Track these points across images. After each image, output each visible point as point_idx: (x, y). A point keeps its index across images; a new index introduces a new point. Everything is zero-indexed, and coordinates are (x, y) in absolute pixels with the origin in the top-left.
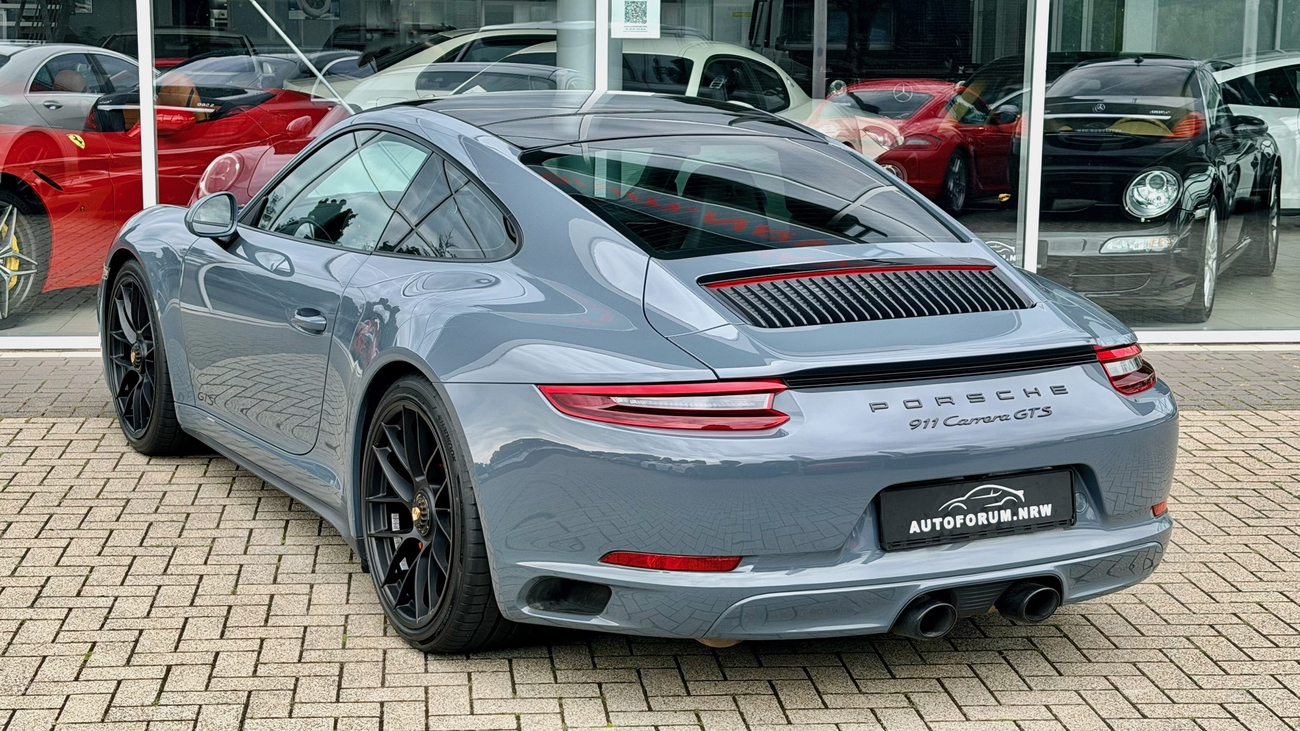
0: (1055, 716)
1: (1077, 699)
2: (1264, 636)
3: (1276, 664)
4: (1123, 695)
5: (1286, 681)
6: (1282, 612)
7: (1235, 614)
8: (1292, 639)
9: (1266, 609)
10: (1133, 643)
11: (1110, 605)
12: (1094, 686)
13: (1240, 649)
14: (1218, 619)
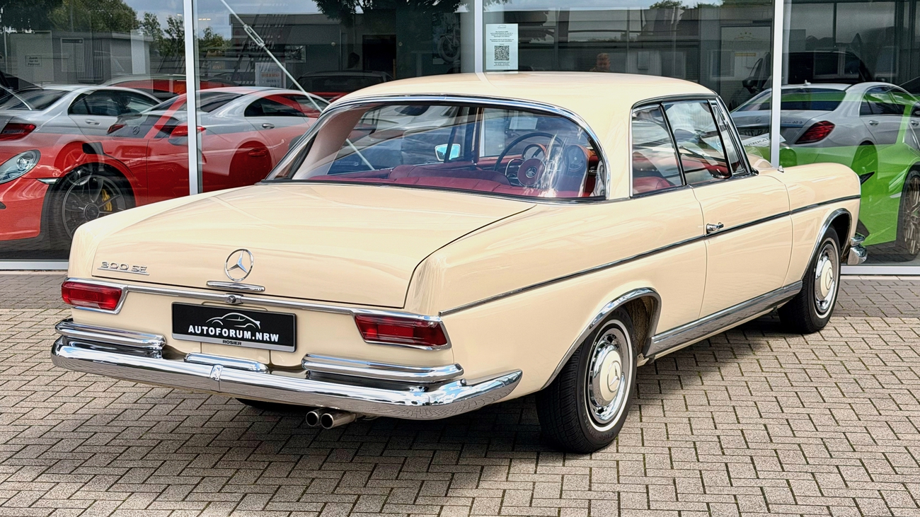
0: (534, 488)
1: (559, 478)
2: (722, 449)
3: (710, 464)
4: (590, 477)
5: (705, 474)
6: (751, 436)
7: (718, 437)
8: (738, 451)
9: (743, 434)
10: (632, 450)
11: (642, 429)
12: (577, 473)
13: (697, 456)
14: (703, 438)
